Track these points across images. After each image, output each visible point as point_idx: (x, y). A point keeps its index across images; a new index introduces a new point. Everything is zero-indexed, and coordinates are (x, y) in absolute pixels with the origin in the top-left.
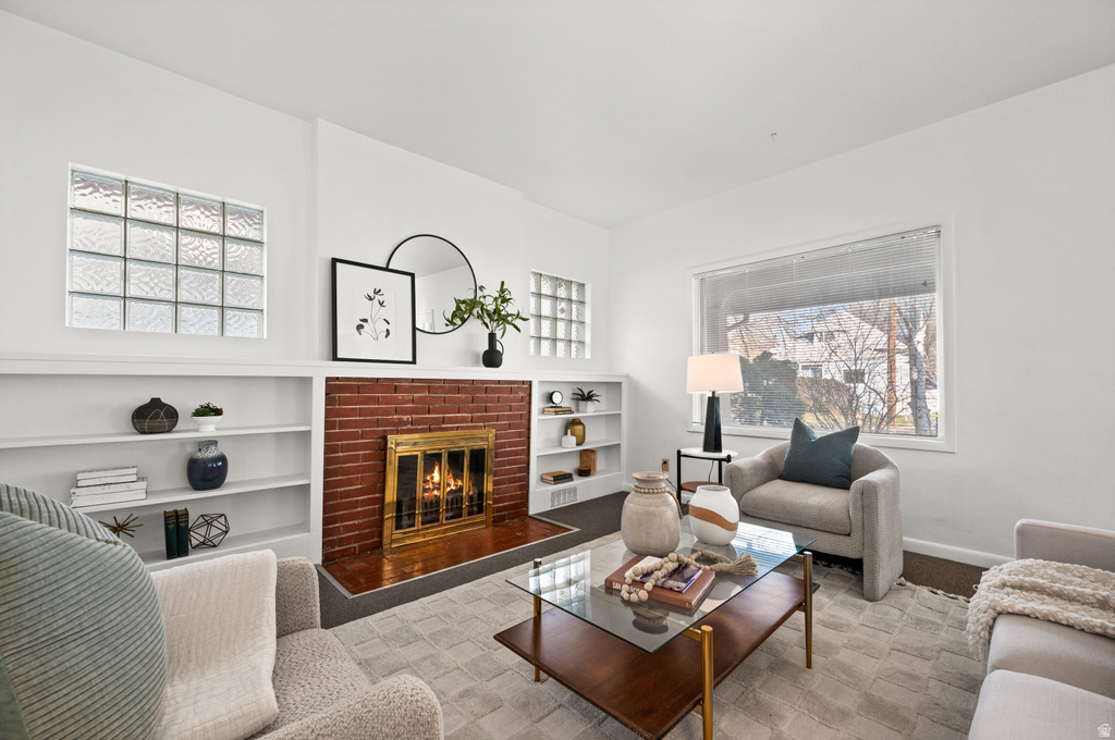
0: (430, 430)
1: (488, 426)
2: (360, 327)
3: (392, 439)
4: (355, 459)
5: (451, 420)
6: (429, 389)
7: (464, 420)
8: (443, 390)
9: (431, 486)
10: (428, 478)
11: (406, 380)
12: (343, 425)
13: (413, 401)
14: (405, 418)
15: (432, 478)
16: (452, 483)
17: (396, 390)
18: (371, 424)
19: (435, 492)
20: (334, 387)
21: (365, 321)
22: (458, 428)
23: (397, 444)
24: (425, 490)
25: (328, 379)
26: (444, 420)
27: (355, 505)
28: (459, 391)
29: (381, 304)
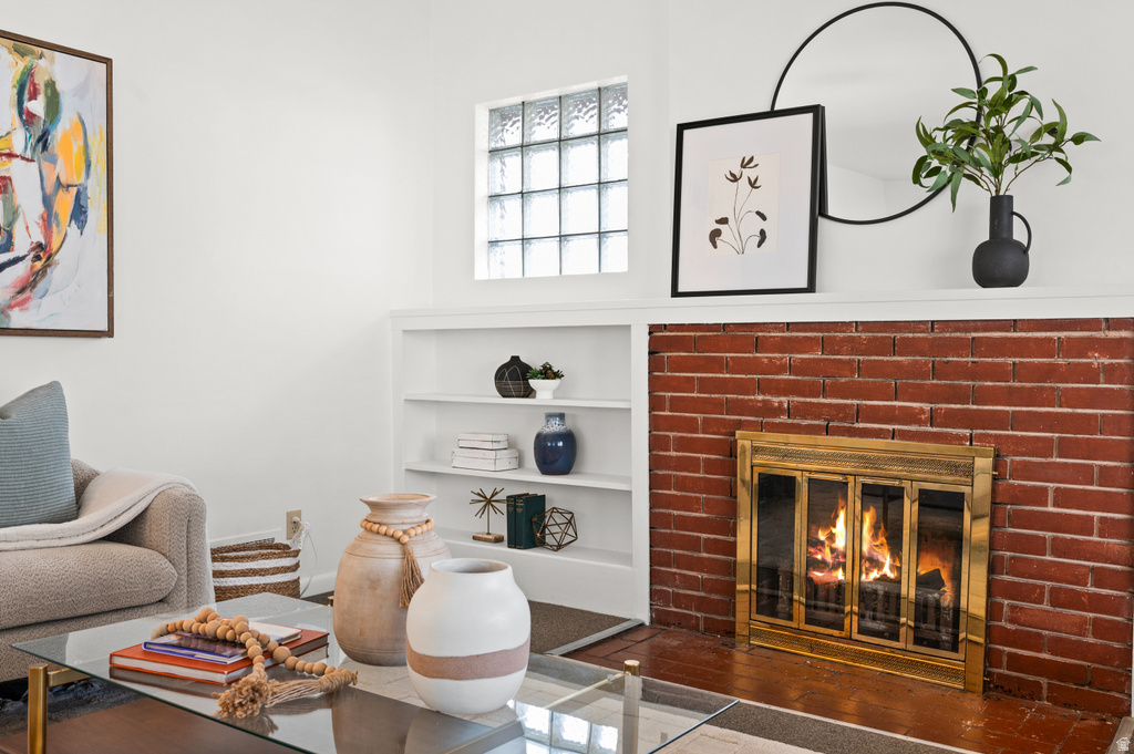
0: (827, 431)
1: (982, 438)
2: (715, 235)
3: (744, 440)
4: (692, 465)
5: (888, 416)
6: (825, 344)
7: (910, 417)
8: (854, 346)
9: (829, 557)
10: (822, 536)
11: (776, 326)
12: (676, 404)
13: (792, 369)
14: (776, 400)
15: (832, 537)
16: (887, 561)
17: (758, 345)
18: (717, 406)
19: (839, 575)
20: (662, 340)
21: (724, 221)
22: (893, 435)
23: (756, 450)
24: (812, 564)
25: (653, 329)
26: (860, 413)
27: (694, 544)
28: (895, 347)
29: (753, 184)
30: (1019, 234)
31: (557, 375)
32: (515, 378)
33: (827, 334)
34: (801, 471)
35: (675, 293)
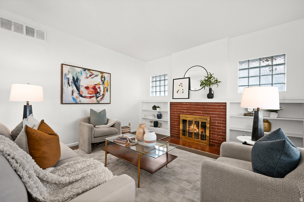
0: (191, 115)
1: (208, 116)
2: (178, 92)
3: (181, 116)
4: (175, 118)
5: (197, 113)
6: (190, 105)
7: (200, 113)
8: (193, 105)
9: (191, 129)
10: (190, 127)
11: (184, 102)
12: (173, 111)
13: (186, 108)
14: (184, 111)
15: (191, 127)
16: (197, 130)
17: (183, 105)
18: (178, 112)
19: (192, 131)
20: (172, 104)
21: (179, 90)
22: (198, 115)
23: (182, 117)
24: (189, 130)
25: (170, 103)
26: (194, 113)
27: (175, 127)
28: (198, 105)
29: (182, 86)
30: (212, 93)
31: (159, 107)
32: (155, 108)
33: (191, 104)
34: (188, 119)
35: (173, 98)
